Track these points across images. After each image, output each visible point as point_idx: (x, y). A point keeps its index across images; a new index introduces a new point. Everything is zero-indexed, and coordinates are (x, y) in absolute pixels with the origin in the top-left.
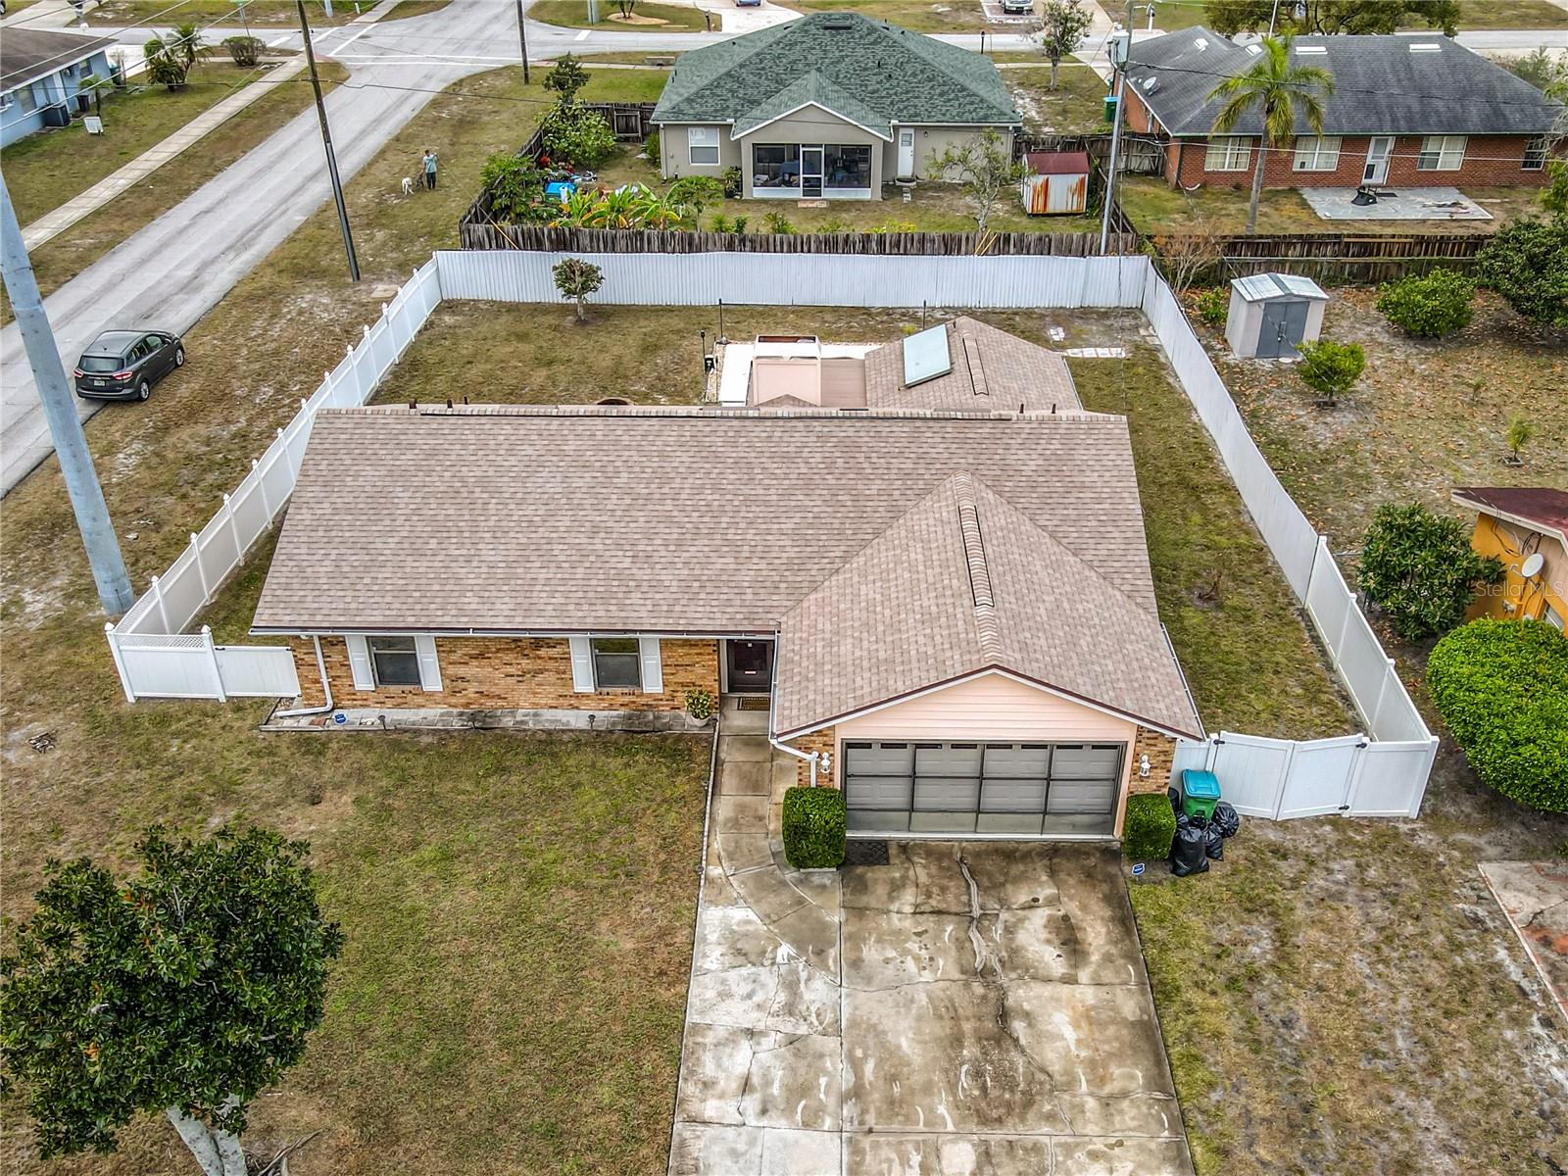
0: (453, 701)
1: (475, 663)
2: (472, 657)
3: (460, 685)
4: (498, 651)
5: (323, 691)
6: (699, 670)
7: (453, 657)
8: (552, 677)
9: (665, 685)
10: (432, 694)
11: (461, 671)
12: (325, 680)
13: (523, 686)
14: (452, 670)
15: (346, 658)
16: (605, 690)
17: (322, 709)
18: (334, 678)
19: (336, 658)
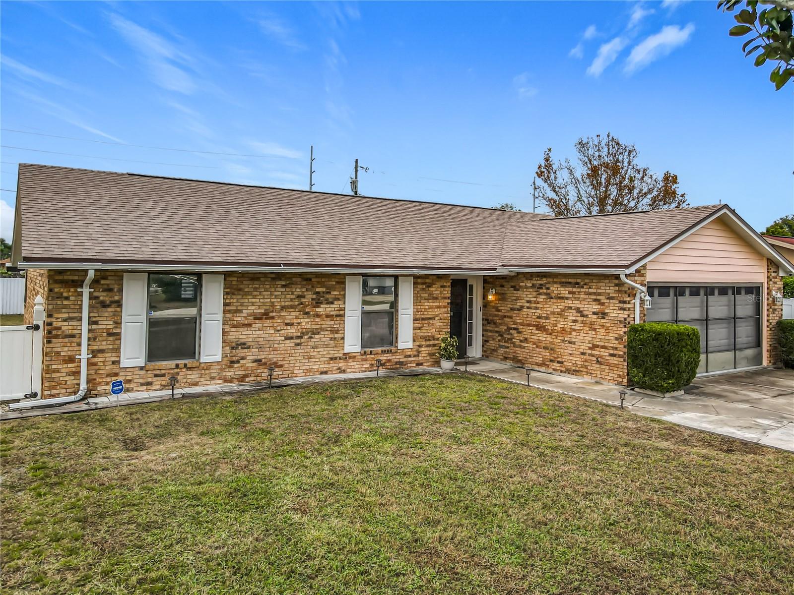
0: (229, 374)
1: (258, 324)
2: (257, 317)
3: (241, 352)
4: (283, 308)
5: (77, 373)
6: (438, 323)
7: (239, 318)
8: (325, 336)
9: (414, 341)
10: (209, 366)
11: (243, 335)
12: (84, 355)
13: (300, 350)
14: (235, 335)
15: (118, 324)
16: (368, 350)
17: (72, 398)
18: (94, 353)
19: (106, 324)
